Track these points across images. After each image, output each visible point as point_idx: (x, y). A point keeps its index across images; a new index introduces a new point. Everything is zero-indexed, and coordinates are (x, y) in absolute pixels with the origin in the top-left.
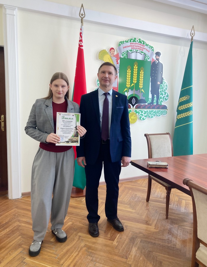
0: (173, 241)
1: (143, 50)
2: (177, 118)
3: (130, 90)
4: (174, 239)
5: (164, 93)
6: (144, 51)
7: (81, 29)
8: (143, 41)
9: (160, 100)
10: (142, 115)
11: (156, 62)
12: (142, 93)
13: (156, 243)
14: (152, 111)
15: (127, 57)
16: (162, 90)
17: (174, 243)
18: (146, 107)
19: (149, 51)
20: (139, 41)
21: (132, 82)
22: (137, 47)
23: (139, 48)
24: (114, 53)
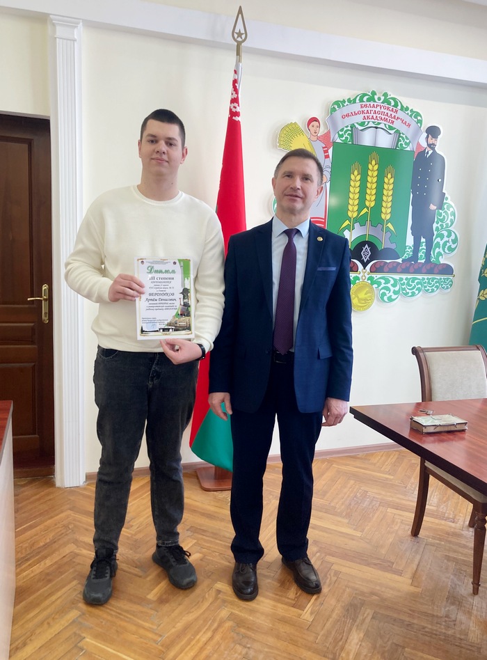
0: (461, 623)
1: (393, 122)
2: (479, 299)
3: (357, 225)
4: (461, 617)
5: (445, 233)
6: (397, 124)
7: (235, 72)
8: (394, 99)
9: (436, 251)
10: (388, 289)
11: (428, 153)
12: (389, 234)
13: (413, 624)
14: (414, 280)
15: (353, 142)
16: (442, 225)
17: (463, 627)
18: (399, 269)
19: (409, 125)
20: (383, 98)
21: (362, 205)
22: (378, 116)
23: (383, 117)
24: (317, 131)
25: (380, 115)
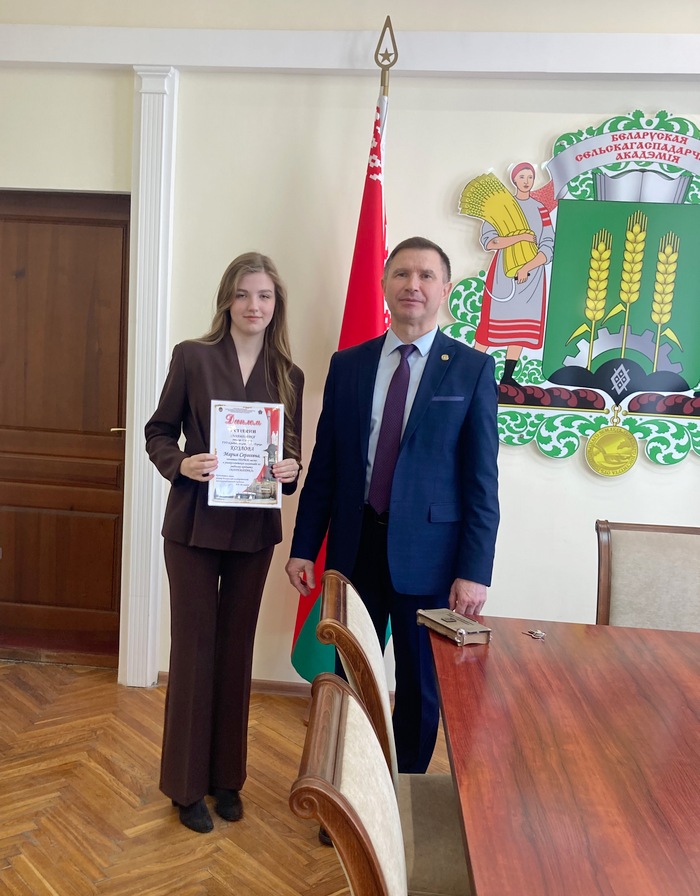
1: (677, 159)
3: (603, 332)
6: (687, 162)
7: (378, 110)
8: (680, 121)
10: (666, 442)
15: (596, 196)
18: (687, 407)
20: (656, 121)
21: (612, 299)
22: (647, 151)
23: (657, 152)
24: (530, 185)
25: (651, 150)
